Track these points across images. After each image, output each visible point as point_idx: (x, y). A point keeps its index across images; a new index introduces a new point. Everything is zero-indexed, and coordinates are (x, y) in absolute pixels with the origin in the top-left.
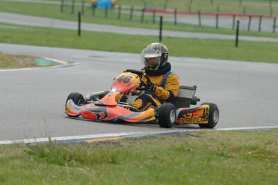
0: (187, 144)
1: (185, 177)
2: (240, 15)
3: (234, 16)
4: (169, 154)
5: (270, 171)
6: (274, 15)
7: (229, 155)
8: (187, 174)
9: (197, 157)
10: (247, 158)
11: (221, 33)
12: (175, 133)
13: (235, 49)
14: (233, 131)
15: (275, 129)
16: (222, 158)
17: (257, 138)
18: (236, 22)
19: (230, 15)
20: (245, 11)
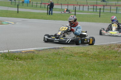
0: (59, 52)
1: (58, 64)
2: (76, 5)
3: (74, 5)
4: (52, 56)
5: (89, 61)
7: (74, 56)
8: (59, 62)
9: (62, 56)
10: (80, 57)
12: (54, 48)
16: (71, 57)
17: (83, 49)
18: (75, 7)
19: (72, 5)
20: (77, 4)
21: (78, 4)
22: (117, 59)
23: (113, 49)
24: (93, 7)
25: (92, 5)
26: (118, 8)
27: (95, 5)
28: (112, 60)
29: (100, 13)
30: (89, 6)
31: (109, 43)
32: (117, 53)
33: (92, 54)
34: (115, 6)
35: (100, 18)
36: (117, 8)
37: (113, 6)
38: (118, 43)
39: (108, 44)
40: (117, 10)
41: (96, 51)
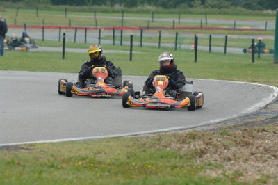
0: (17, 157)
2: (66, 28)
3: (60, 28)
5: (100, 180)
6: (99, 27)
7: (59, 167)
9: (27, 169)
10: (78, 169)
11: (47, 46)
12: (5, 146)
13: (62, 61)
14: (63, 142)
15: (104, 138)
16: (52, 169)
17: (86, 149)
18: (62, 34)
19: (56, 27)
20: (70, 24)
21: (72, 25)
22: (178, 174)
23: (167, 147)
24: (112, 34)
25: (109, 29)
26: (178, 36)
27: (118, 28)
28: (164, 177)
29: (131, 50)
30: (102, 30)
31: (156, 131)
32: (178, 157)
33: (109, 161)
34: (171, 28)
35: (131, 62)
36: (177, 34)
37: (167, 28)
38: (181, 130)
39: (154, 133)
40: (178, 41)
41: (119, 152)
